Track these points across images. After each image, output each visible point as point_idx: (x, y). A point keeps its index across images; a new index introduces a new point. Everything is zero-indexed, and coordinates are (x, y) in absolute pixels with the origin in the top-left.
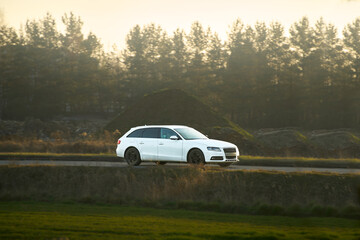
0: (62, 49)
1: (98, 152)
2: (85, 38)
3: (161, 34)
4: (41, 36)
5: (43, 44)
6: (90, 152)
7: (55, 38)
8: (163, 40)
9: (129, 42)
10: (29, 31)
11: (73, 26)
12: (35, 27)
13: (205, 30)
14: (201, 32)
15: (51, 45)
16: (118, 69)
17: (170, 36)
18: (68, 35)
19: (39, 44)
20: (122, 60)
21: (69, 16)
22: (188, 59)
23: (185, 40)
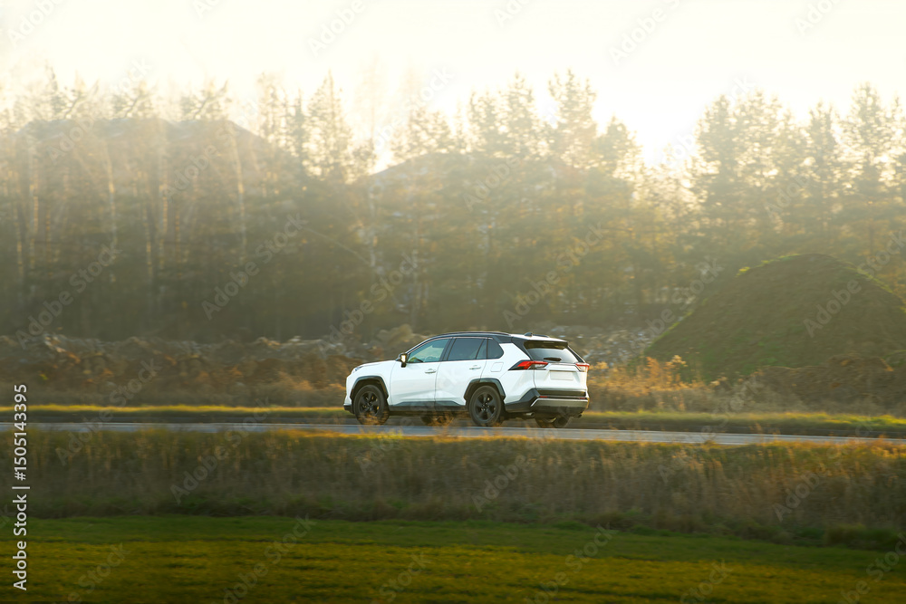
0: (550, 160)
1: (633, 408)
2: (602, 131)
3: (780, 116)
4: (503, 129)
5: (507, 149)
6: (615, 407)
7: (532, 132)
8: (785, 132)
9: (703, 139)
10: (475, 118)
11: (573, 104)
12: (490, 108)
13: (886, 104)
14: (876, 108)
15: (525, 150)
16: (677, 206)
17: (802, 121)
18: (561, 126)
19: (498, 148)
20: (687, 184)
21: (565, 79)
22: (846, 178)
23: (837, 130)
